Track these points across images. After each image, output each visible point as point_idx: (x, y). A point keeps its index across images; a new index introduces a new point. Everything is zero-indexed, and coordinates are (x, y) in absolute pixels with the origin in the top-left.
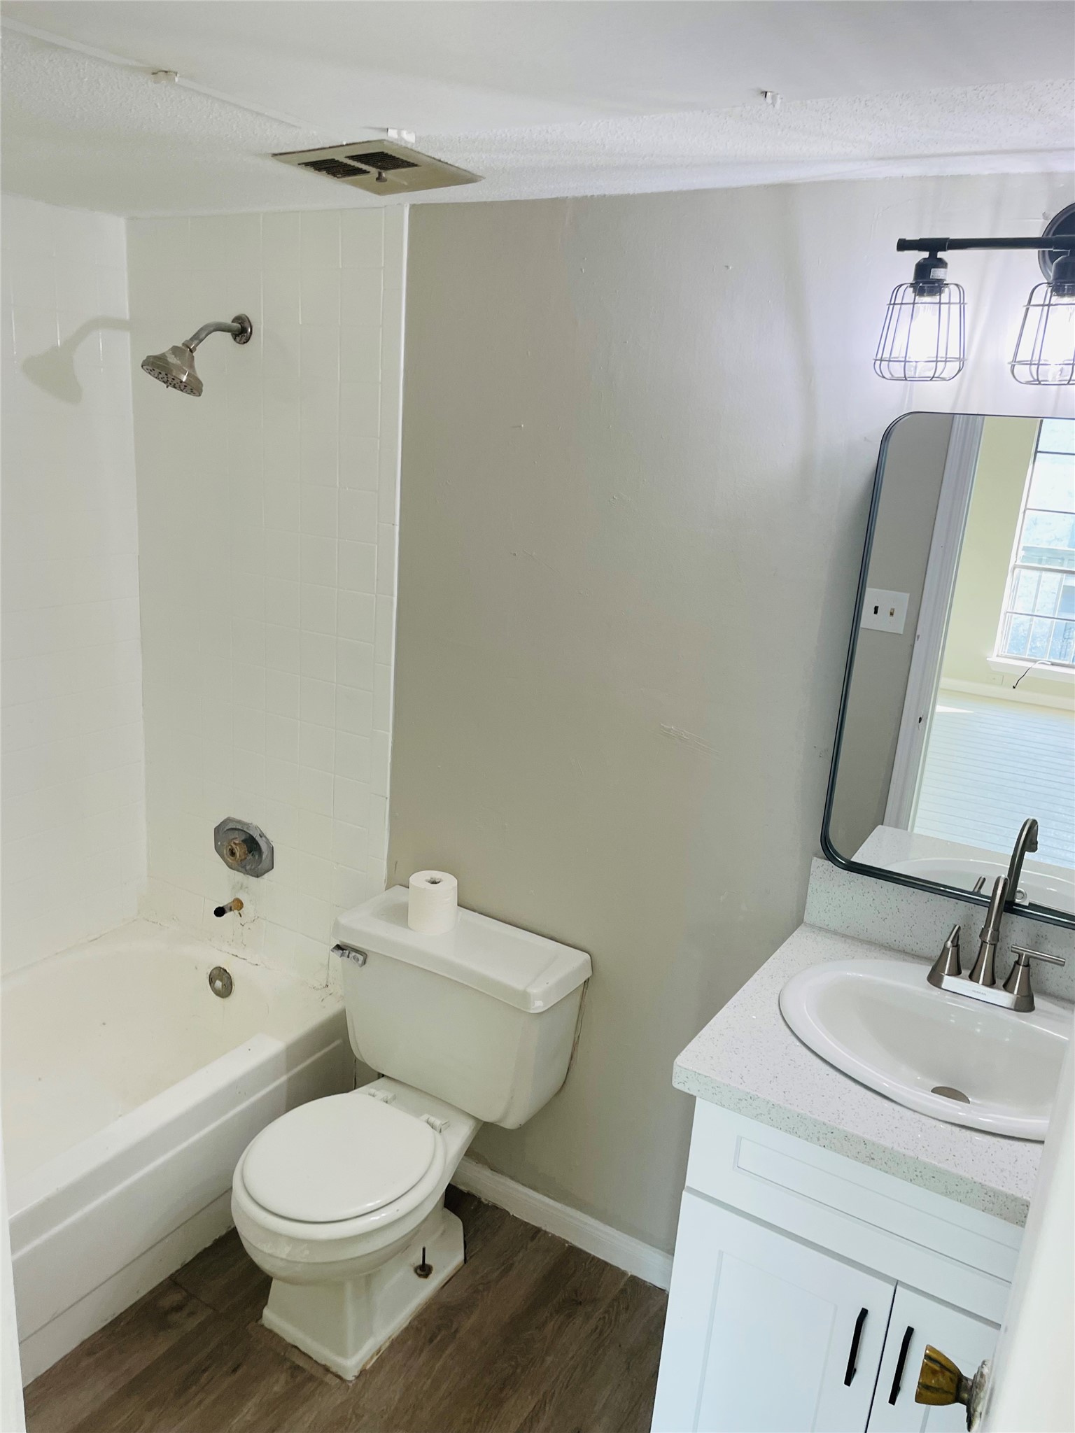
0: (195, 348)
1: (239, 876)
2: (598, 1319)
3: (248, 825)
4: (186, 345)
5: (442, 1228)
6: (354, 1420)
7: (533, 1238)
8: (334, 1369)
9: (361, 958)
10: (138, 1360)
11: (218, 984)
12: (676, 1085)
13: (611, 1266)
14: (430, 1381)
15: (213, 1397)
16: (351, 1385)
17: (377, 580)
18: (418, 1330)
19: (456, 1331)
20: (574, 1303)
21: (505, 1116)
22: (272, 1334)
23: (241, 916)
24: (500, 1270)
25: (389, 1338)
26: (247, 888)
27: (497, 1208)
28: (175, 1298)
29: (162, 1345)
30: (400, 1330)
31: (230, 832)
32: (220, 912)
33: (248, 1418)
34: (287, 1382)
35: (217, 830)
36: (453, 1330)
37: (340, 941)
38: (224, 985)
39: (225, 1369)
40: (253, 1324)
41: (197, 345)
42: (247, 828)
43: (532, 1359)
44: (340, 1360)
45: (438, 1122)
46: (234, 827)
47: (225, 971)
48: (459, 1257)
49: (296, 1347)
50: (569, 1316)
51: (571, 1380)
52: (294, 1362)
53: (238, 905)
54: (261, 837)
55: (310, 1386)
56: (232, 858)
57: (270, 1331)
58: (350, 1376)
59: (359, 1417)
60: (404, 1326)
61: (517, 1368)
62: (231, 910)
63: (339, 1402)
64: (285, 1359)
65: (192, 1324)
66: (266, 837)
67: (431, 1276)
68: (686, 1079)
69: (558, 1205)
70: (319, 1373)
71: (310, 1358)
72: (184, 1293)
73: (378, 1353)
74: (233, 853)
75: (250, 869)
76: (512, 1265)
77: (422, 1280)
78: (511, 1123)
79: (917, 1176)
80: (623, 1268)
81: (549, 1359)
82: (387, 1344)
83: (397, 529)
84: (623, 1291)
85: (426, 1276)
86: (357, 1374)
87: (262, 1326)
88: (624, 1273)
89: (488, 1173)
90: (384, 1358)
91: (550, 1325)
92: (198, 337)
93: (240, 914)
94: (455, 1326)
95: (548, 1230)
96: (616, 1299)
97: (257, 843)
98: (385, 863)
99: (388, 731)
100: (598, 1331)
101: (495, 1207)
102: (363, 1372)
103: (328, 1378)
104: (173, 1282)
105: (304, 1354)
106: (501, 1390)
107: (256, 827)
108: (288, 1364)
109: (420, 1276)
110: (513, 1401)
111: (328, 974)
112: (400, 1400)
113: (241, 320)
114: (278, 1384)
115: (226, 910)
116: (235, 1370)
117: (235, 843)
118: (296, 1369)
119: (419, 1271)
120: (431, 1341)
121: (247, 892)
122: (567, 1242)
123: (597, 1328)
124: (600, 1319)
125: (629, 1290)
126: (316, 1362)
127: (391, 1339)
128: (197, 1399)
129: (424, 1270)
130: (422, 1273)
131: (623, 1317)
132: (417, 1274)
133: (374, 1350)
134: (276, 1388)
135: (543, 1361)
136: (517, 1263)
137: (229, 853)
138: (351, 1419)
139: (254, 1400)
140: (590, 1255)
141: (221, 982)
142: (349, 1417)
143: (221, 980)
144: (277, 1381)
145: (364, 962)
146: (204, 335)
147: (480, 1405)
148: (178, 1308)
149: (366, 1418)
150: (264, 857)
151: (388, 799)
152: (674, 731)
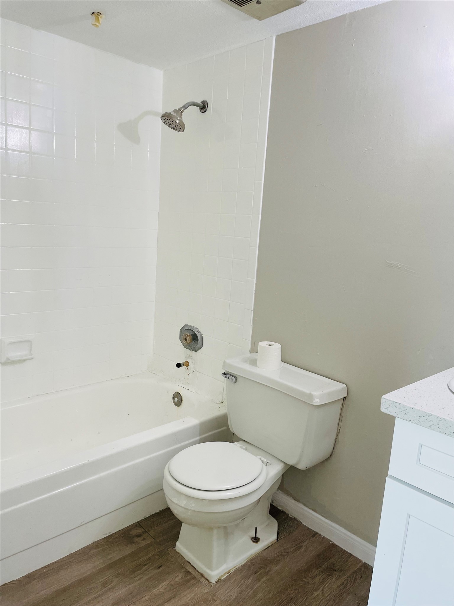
0: (183, 111)
1: (188, 351)
3: (193, 327)
4: (180, 110)
5: (267, 523)
6: (212, 601)
7: (313, 536)
8: (205, 576)
9: (234, 379)
10: (116, 555)
11: (176, 399)
12: (382, 410)
13: (354, 556)
14: (252, 591)
15: (147, 577)
16: (212, 585)
17: (253, 208)
18: (249, 567)
19: (269, 571)
20: (331, 570)
21: (298, 462)
22: (179, 555)
23: (188, 370)
24: (294, 548)
25: (235, 567)
26: (191, 357)
27: (296, 520)
28: (139, 531)
29: (129, 550)
30: (240, 565)
31: (186, 331)
32: (179, 365)
33: (161, 590)
34: (182, 578)
35: (181, 330)
36: (266, 571)
37: (226, 371)
38: (178, 400)
39: (155, 566)
40: (171, 549)
41: (184, 110)
42: (193, 329)
43: (307, 591)
44: (208, 571)
45: (265, 460)
46: (188, 328)
47: (180, 393)
48: (274, 537)
49: (189, 562)
50: (329, 575)
52: (187, 570)
53: (187, 364)
54: (198, 332)
55: (193, 582)
56: (186, 342)
57: (178, 553)
58: (213, 581)
59: (215, 601)
60: (243, 563)
61: (298, 594)
62: (183, 365)
63: (206, 591)
64: (183, 567)
65: (143, 544)
66: (200, 333)
67: (258, 543)
68: (389, 406)
69: (327, 521)
70: (198, 576)
71: (195, 569)
72: (143, 530)
73: (229, 573)
74: (186, 339)
75: (193, 348)
76: (301, 547)
77: (254, 544)
78: (302, 466)
80: (360, 558)
81: (316, 594)
82: (233, 570)
83: (263, 182)
84: (359, 569)
85: (257, 542)
86: (216, 580)
87: (175, 550)
88: (360, 561)
89: (293, 501)
90: (231, 576)
91: (318, 578)
92: (185, 107)
93: (188, 369)
94: (268, 569)
95: (321, 534)
96: (355, 572)
97: (197, 336)
98: (250, 342)
99: (254, 279)
101: (295, 519)
102: (219, 581)
103: (202, 580)
104: (139, 524)
105: (192, 566)
106: (289, 603)
107: (196, 328)
108: (184, 570)
109: (253, 541)
111: (223, 397)
112: (236, 597)
113: (203, 102)
114: (178, 577)
115: (182, 365)
116: (159, 567)
117: (187, 335)
118: (188, 572)
119: (253, 540)
120: (256, 573)
121: (191, 359)
122: (331, 541)
123: (343, 584)
124: (345, 580)
125: (363, 569)
126: (198, 571)
127: (235, 568)
128: (139, 577)
129: (256, 540)
130: (255, 541)
131: (358, 581)
132: (252, 541)
133: (227, 571)
134: (177, 579)
135: (313, 594)
136: (304, 546)
137: (184, 339)
138: (210, 601)
139: (165, 583)
140: (343, 549)
141: (178, 399)
142: (209, 599)
143: (177, 398)
144: (178, 576)
145: (236, 382)
146: (187, 106)
148: (139, 536)
149: (218, 602)
150: (199, 341)
151: (253, 311)
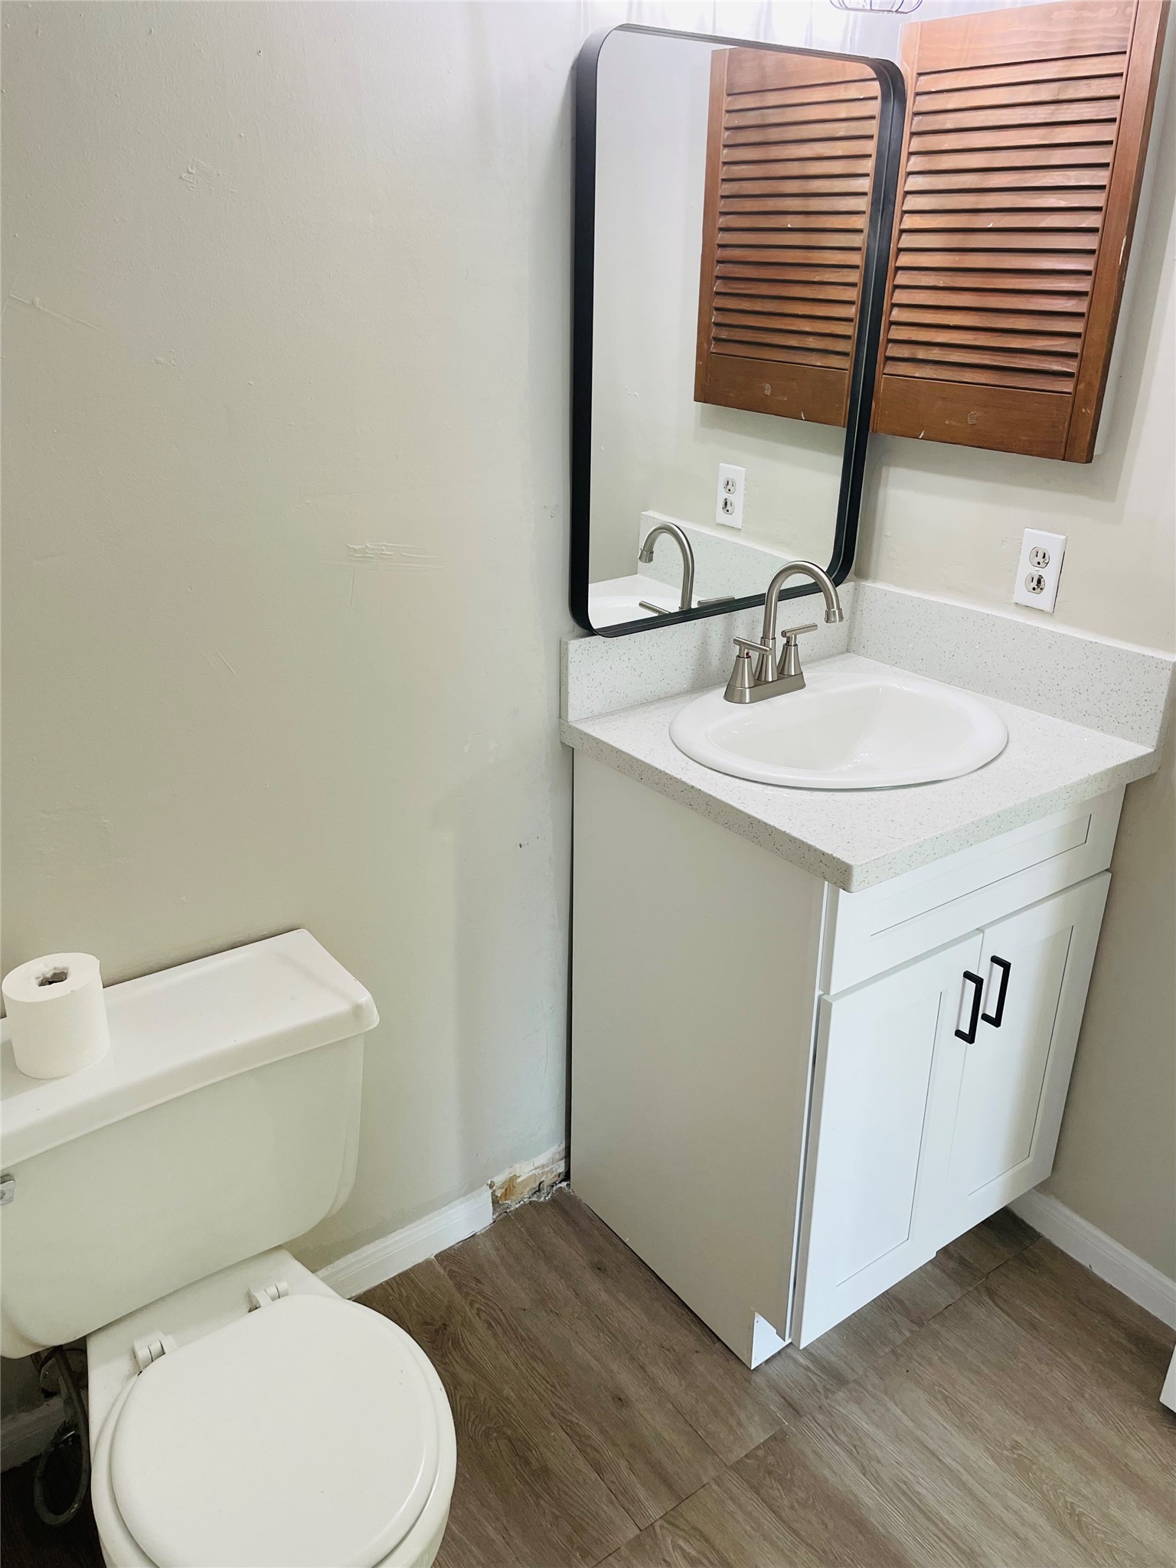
2: (477, 1317)
50: (456, 1344)
51: (547, 1379)
61: (504, 1433)
81: (507, 1391)
84: (452, 1274)
88: (428, 1263)
91: (458, 1369)
96: (459, 1287)
100: (493, 1324)
106: (527, 1463)
110: (549, 1454)
123: (490, 1324)
124: (478, 1314)
125: (455, 1268)
131: (487, 1290)
135: (507, 1399)
147: (538, 1496)
152: (373, 549)
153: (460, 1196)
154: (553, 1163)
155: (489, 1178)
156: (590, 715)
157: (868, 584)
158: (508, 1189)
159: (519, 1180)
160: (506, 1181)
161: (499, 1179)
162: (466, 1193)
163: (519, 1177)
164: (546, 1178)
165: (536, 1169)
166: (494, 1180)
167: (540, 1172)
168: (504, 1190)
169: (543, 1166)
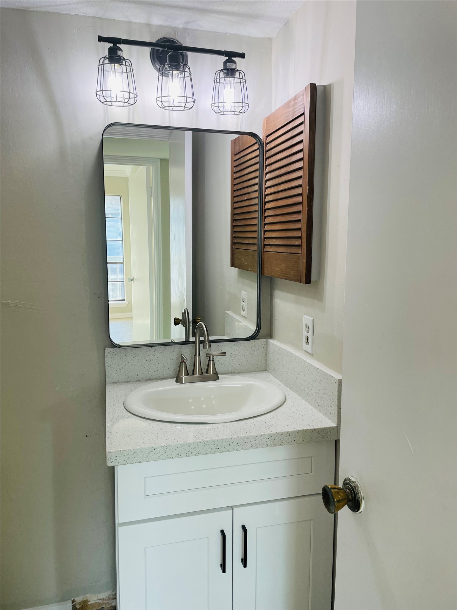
68: (116, 458)
79: (238, 446)
152: (11, 303)
153: (56, 602)
154: (109, 599)
155: (72, 597)
156: (118, 381)
157: (271, 341)
158: (83, 606)
159: (89, 603)
160: (82, 602)
161: (78, 599)
162: (59, 601)
163: (90, 601)
164: (106, 606)
165: (99, 600)
166: (76, 599)
167: (102, 602)
168: (81, 606)
169: (103, 600)
